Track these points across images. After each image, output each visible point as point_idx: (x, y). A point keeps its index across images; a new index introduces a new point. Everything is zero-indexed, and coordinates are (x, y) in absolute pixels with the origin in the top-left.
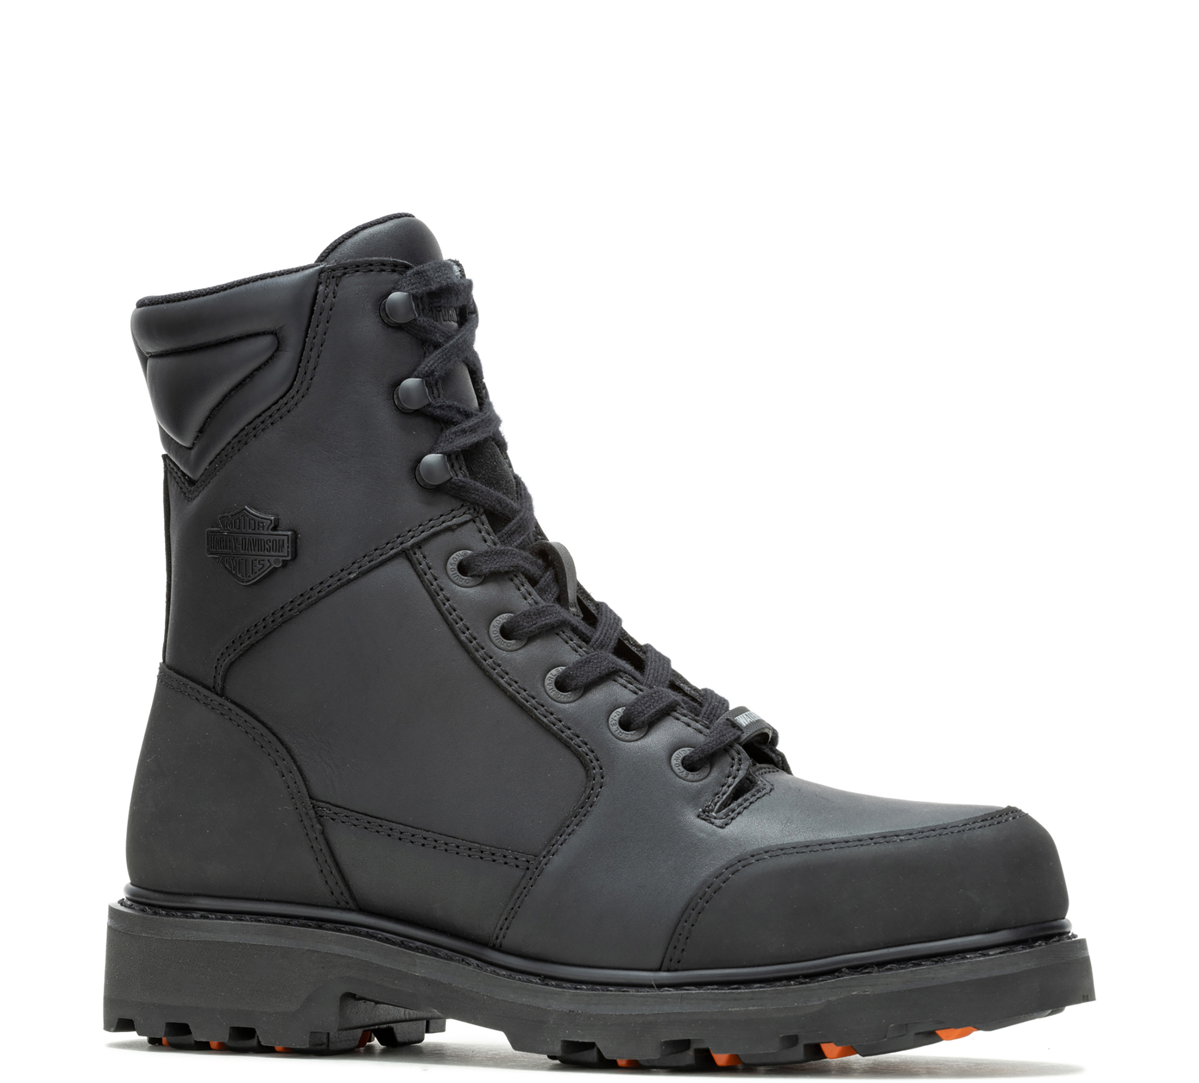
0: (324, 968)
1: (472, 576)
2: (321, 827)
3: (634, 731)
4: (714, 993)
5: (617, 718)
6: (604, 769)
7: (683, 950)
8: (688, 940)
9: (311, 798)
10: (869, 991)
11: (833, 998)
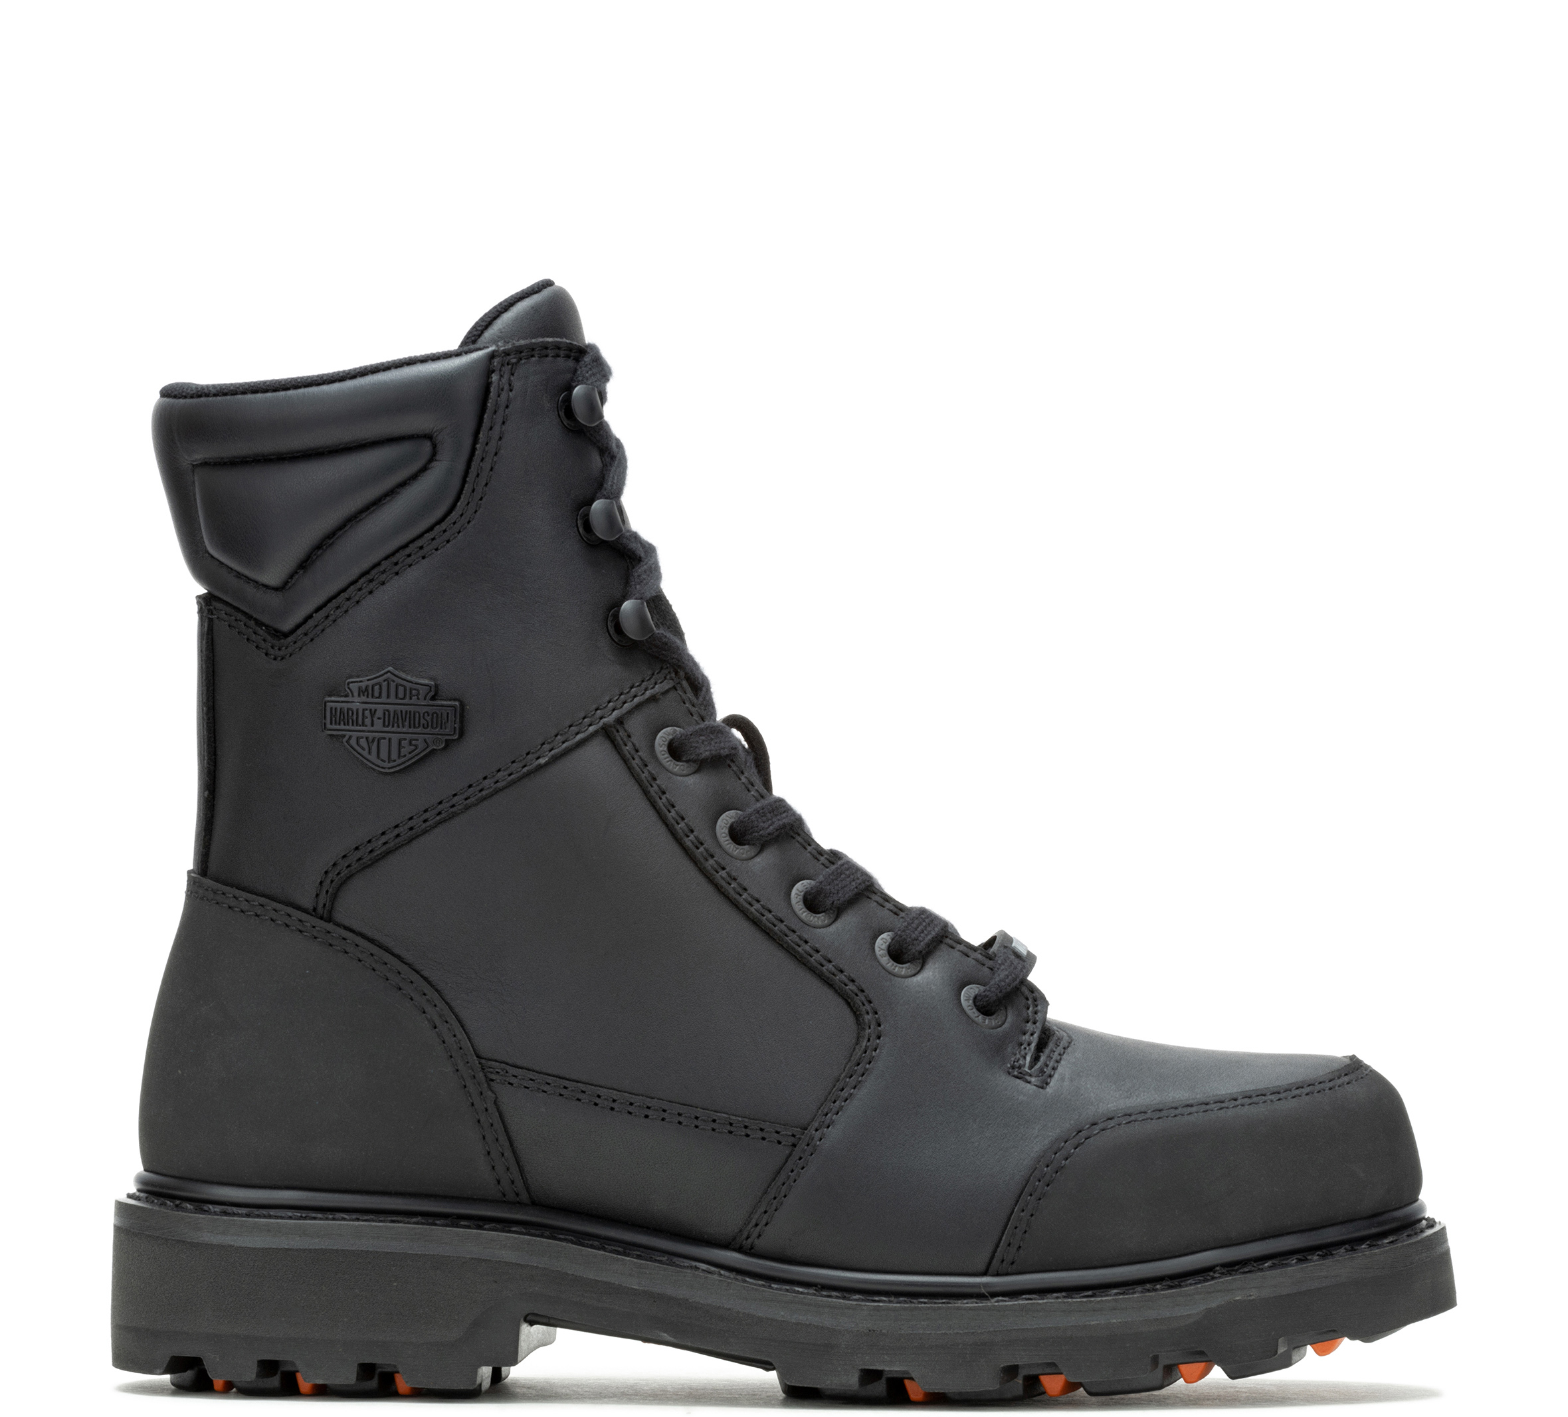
0: (496, 1282)
1: (687, 761)
2: (494, 1096)
3: (909, 964)
4: (1068, 1302)
5: (884, 946)
6: (879, 1013)
7: (1020, 1247)
8: (1027, 1235)
9: (478, 1057)
10: (1254, 1294)
11: (1213, 1305)
